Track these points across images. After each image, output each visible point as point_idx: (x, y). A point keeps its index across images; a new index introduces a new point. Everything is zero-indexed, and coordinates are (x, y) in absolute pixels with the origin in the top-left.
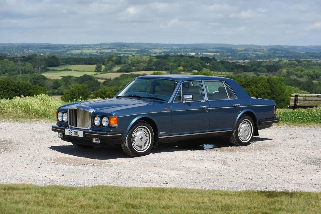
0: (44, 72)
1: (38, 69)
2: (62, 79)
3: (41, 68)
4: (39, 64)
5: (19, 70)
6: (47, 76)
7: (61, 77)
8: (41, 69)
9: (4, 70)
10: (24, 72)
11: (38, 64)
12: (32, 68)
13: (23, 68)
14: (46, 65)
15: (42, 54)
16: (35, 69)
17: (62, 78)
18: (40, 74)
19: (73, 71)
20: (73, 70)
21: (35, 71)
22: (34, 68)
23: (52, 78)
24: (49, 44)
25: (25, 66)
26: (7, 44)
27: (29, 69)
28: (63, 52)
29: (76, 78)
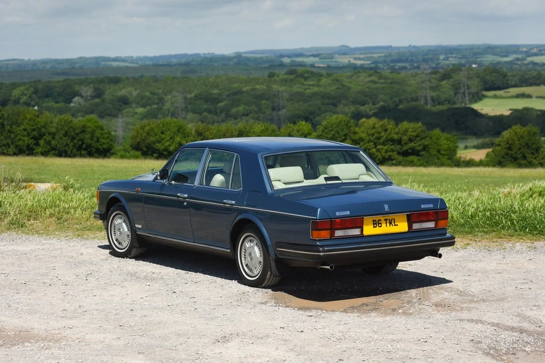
0: (476, 102)
1: (465, 96)
2: (511, 114)
3: (469, 94)
4: (466, 85)
5: (426, 99)
6: (482, 109)
7: (510, 110)
8: (471, 96)
9: (397, 99)
10: (436, 102)
11: (464, 86)
12: (453, 94)
13: (434, 94)
14: (480, 88)
15: (474, 66)
16: (459, 96)
17: (510, 112)
18: (468, 106)
19: (534, 99)
20: (535, 96)
21: (458, 99)
22: (456, 94)
23: (492, 114)
24: (489, 44)
25: (439, 90)
26: (406, 48)
27: (447, 96)
28: (518, 59)
29: (539, 113)
